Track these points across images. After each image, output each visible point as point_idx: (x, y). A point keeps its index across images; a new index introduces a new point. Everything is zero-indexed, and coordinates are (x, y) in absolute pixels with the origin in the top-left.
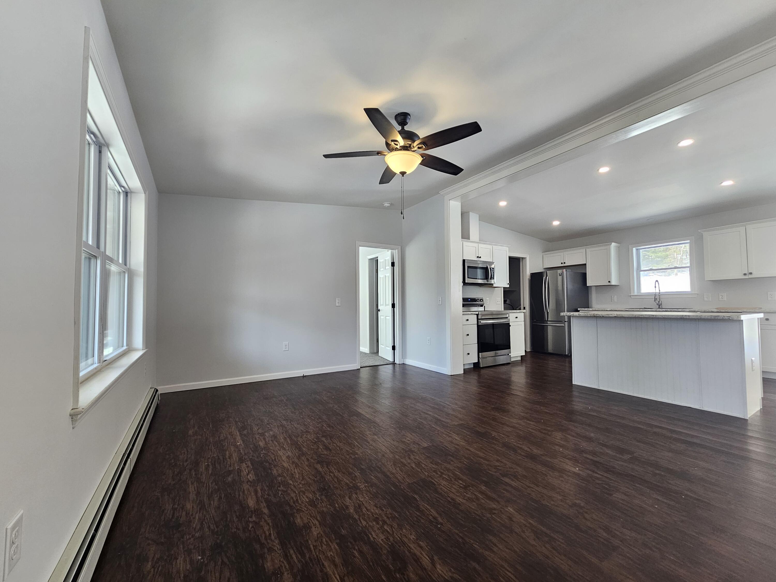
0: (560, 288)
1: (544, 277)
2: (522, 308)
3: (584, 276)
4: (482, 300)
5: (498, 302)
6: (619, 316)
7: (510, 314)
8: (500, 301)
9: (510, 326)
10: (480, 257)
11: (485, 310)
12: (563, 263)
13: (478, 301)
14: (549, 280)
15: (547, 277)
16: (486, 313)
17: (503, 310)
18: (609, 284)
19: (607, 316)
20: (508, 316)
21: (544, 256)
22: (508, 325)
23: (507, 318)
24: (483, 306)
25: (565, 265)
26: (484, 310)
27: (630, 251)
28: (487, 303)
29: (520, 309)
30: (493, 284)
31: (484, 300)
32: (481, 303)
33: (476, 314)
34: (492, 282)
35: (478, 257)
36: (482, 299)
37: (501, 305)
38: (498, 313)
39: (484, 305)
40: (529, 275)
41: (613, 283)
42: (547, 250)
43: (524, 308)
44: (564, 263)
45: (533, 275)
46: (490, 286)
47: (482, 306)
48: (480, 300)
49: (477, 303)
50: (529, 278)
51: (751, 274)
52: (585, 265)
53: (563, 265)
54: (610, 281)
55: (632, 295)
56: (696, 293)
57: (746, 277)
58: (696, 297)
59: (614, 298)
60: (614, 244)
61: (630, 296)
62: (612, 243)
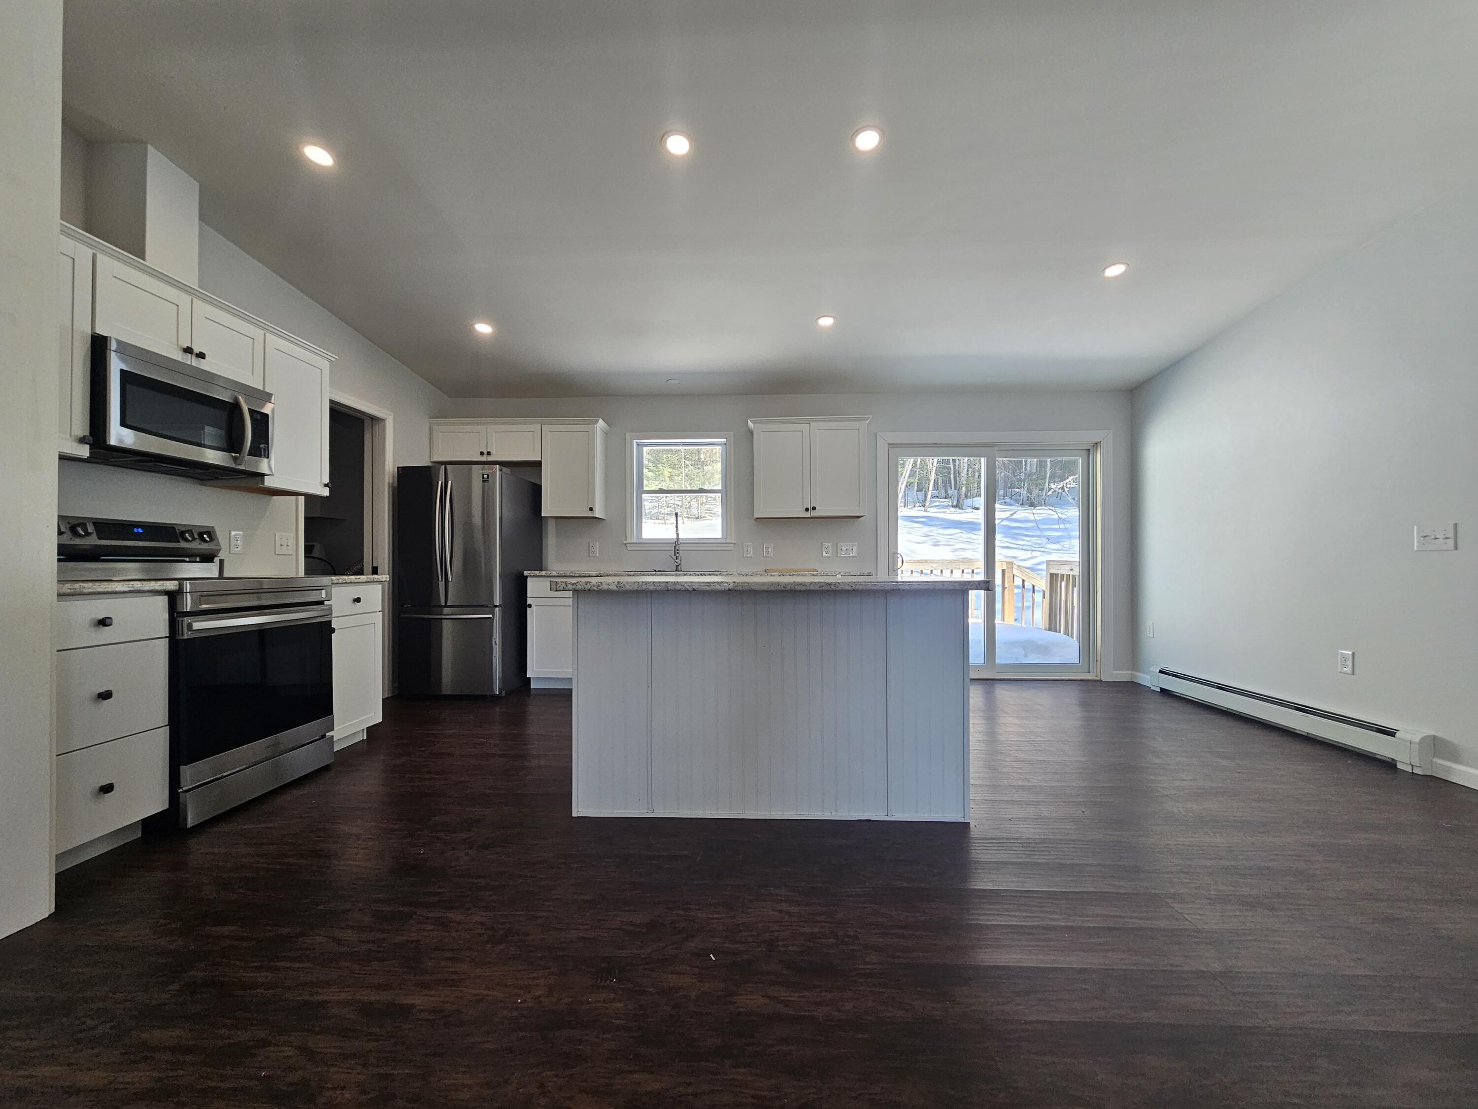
0: (477, 520)
1: (440, 482)
2: (367, 567)
3: (536, 491)
4: (207, 534)
5: (284, 547)
6: (740, 588)
7: (335, 590)
8: (291, 542)
9: (333, 630)
10: (201, 356)
11: (225, 575)
12: (485, 452)
13: (186, 540)
14: (454, 493)
15: (450, 482)
16: (223, 585)
17: (302, 573)
18: (590, 514)
19: (708, 588)
20: (324, 596)
21: (435, 428)
22: (325, 630)
23: (321, 603)
24: (217, 560)
25: (490, 459)
26: (216, 575)
27: (628, 445)
28: (234, 550)
29: (361, 573)
30: (263, 475)
31: (220, 534)
32: (205, 546)
33: (167, 593)
34: (263, 466)
35: (188, 350)
36: (209, 533)
37: (294, 557)
38: (283, 586)
39: (222, 555)
40: (391, 470)
41: (598, 513)
42: (439, 414)
43: (375, 571)
44: (489, 453)
45: (403, 472)
46: (251, 482)
47: (208, 558)
48: (201, 535)
49: (183, 544)
50: (391, 481)
51: (814, 508)
52: (538, 465)
53: (484, 458)
54: (591, 509)
55: (629, 541)
56: (733, 541)
57: (808, 515)
58: (731, 549)
59: (595, 548)
60: (601, 422)
61: (626, 544)
62: (598, 420)
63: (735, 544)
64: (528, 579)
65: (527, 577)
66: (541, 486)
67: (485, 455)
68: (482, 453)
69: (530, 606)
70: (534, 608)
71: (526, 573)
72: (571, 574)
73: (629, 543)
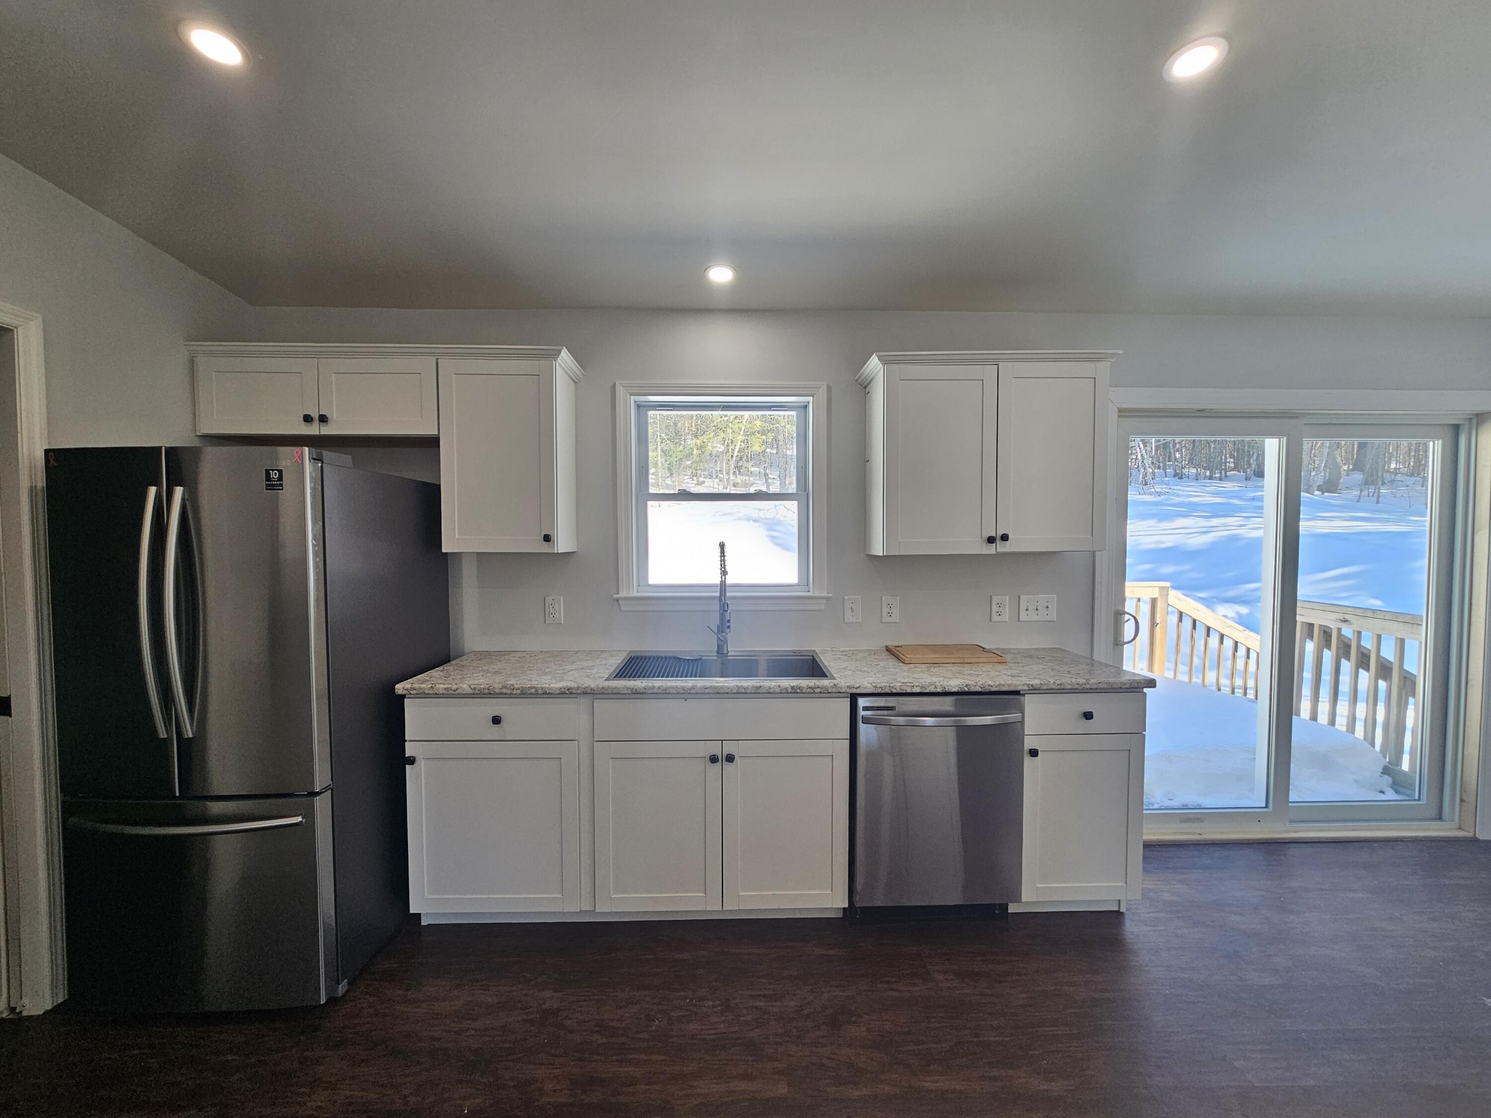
12: (317, 418)
15: (181, 489)
18: (545, 548)
21: (200, 360)
25: (326, 430)
27: (619, 408)
40: (36, 455)
41: (563, 543)
44: (323, 419)
50: (37, 483)
51: (1005, 538)
52: (433, 442)
53: (314, 430)
54: (547, 538)
55: (623, 594)
56: (825, 594)
57: (991, 550)
58: (823, 608)
59: (556, 607)
60: (565, 354)
61: (617, 600)
62: (560, 351)
63: (828, 599)
64: (407, 701)
65: (403, 697)
66: (440, 485)
67: (316, 422)
68: (308, 419)
69: (412, 761)
70: (421, 764)
71: (400, 688)
72: (504, 691)
73: (623, 599)
